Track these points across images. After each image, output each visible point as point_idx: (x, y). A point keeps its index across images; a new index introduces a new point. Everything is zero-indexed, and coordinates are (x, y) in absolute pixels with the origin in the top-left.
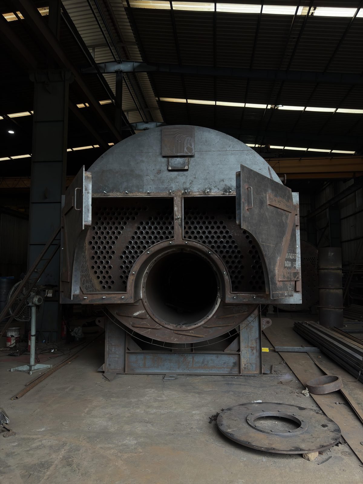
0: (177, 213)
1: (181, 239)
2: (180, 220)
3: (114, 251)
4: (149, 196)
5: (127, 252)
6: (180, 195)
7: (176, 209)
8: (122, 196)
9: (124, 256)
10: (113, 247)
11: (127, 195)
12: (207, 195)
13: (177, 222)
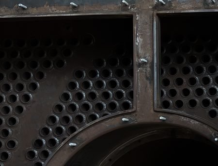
0: (140, 51)
1: (152, 111)
2: (148, 65)
3: (15, 140)
4: (76, 12)
5: (44, 143)
6: (149, 9)
7: (138, 41)
8: (11, 14)
9: (36, 152)
10: (10, 131)
11: (25, 12)
12: (212, 8)
13: (141, 71)
